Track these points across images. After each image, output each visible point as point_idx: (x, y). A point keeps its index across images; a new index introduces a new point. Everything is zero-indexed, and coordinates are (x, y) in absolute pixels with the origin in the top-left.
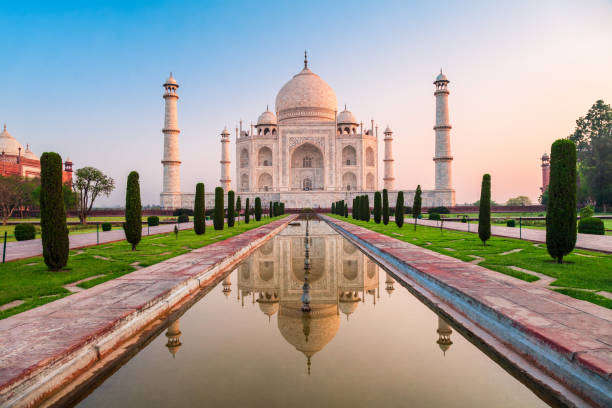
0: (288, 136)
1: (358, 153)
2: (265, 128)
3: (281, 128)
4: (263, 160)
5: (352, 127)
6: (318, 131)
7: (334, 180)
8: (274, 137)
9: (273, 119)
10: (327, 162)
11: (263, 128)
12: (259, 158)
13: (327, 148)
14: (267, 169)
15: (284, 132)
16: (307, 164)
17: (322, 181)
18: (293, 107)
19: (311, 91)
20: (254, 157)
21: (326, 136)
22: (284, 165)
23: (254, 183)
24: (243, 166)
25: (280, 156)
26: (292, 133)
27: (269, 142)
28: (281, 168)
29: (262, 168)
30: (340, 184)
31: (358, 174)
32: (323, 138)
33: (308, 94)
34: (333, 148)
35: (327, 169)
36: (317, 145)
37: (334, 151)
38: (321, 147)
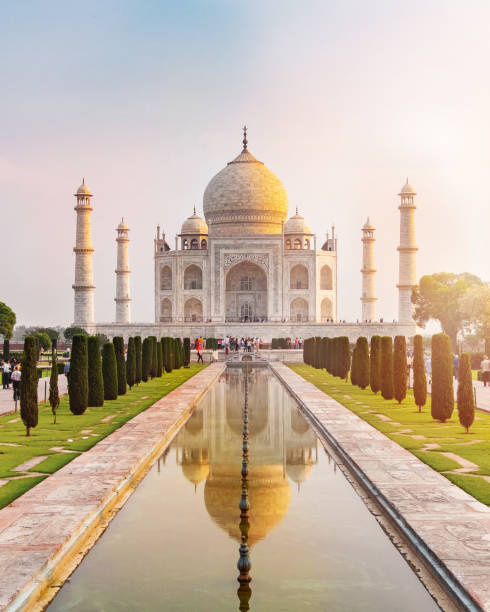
0: (223, 251)
1: (311, 273)
2: (192, 239)
3: (213, 243)
4: (190, 281)
5: (305, 237)
6: (260, 246)
7: (280, 308)
8: (204, 253)
9: (203, 226)
10: (271, 286)
11: (189, 240)
12: (185, 278)
13: (272, 266)
14: (196, 293)
15: (216, 246)
16: (246, 286)
17: (265, 308)
18: (227, 208)
19: (252, 188)
20: (179, 279)
21: (270, 252)
22: (217, 288)
23: (178, 311)
24: (163, 288)
25: (213, 278)
26: (227, 247)
27: (197, 259)
28: (213, 292)
29: (190, 293)
30: (287, 314)
31: (310, 300)
32: (267, 255)
33: (248, 192)
34: (280, 267)
35: (271, 293)
36: (259, 264)
37: (280, 271)
38: (264, 267)
